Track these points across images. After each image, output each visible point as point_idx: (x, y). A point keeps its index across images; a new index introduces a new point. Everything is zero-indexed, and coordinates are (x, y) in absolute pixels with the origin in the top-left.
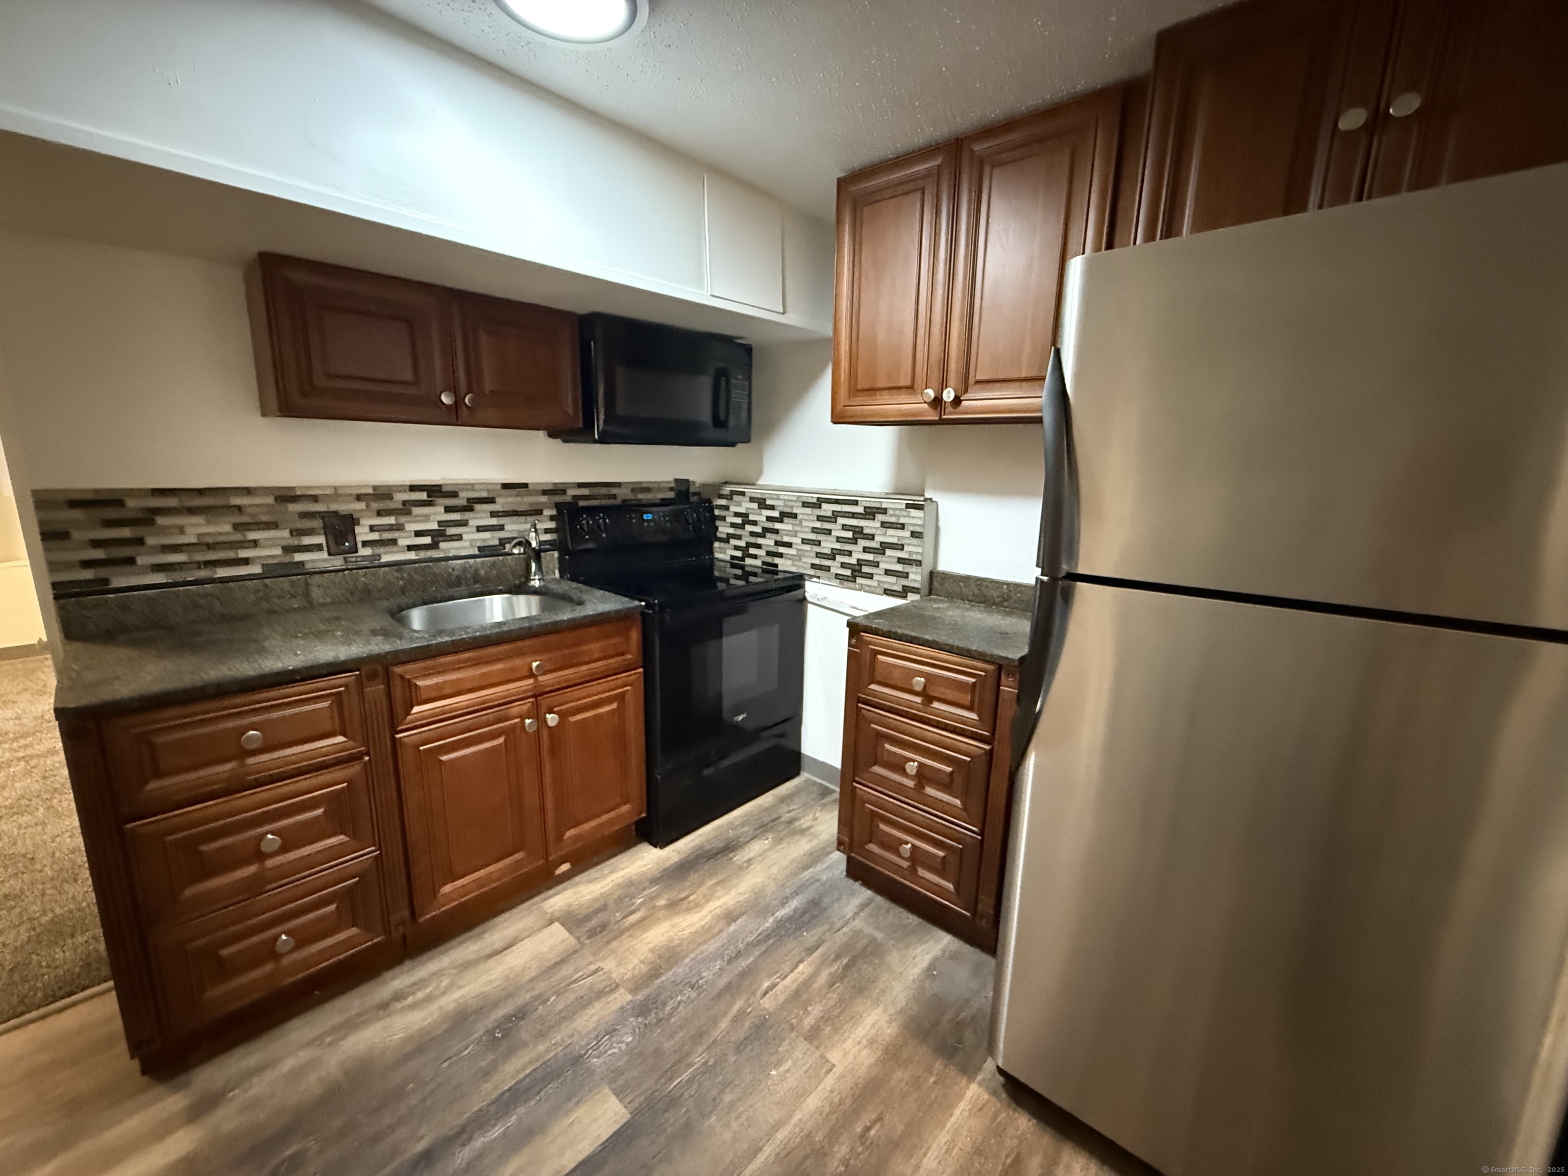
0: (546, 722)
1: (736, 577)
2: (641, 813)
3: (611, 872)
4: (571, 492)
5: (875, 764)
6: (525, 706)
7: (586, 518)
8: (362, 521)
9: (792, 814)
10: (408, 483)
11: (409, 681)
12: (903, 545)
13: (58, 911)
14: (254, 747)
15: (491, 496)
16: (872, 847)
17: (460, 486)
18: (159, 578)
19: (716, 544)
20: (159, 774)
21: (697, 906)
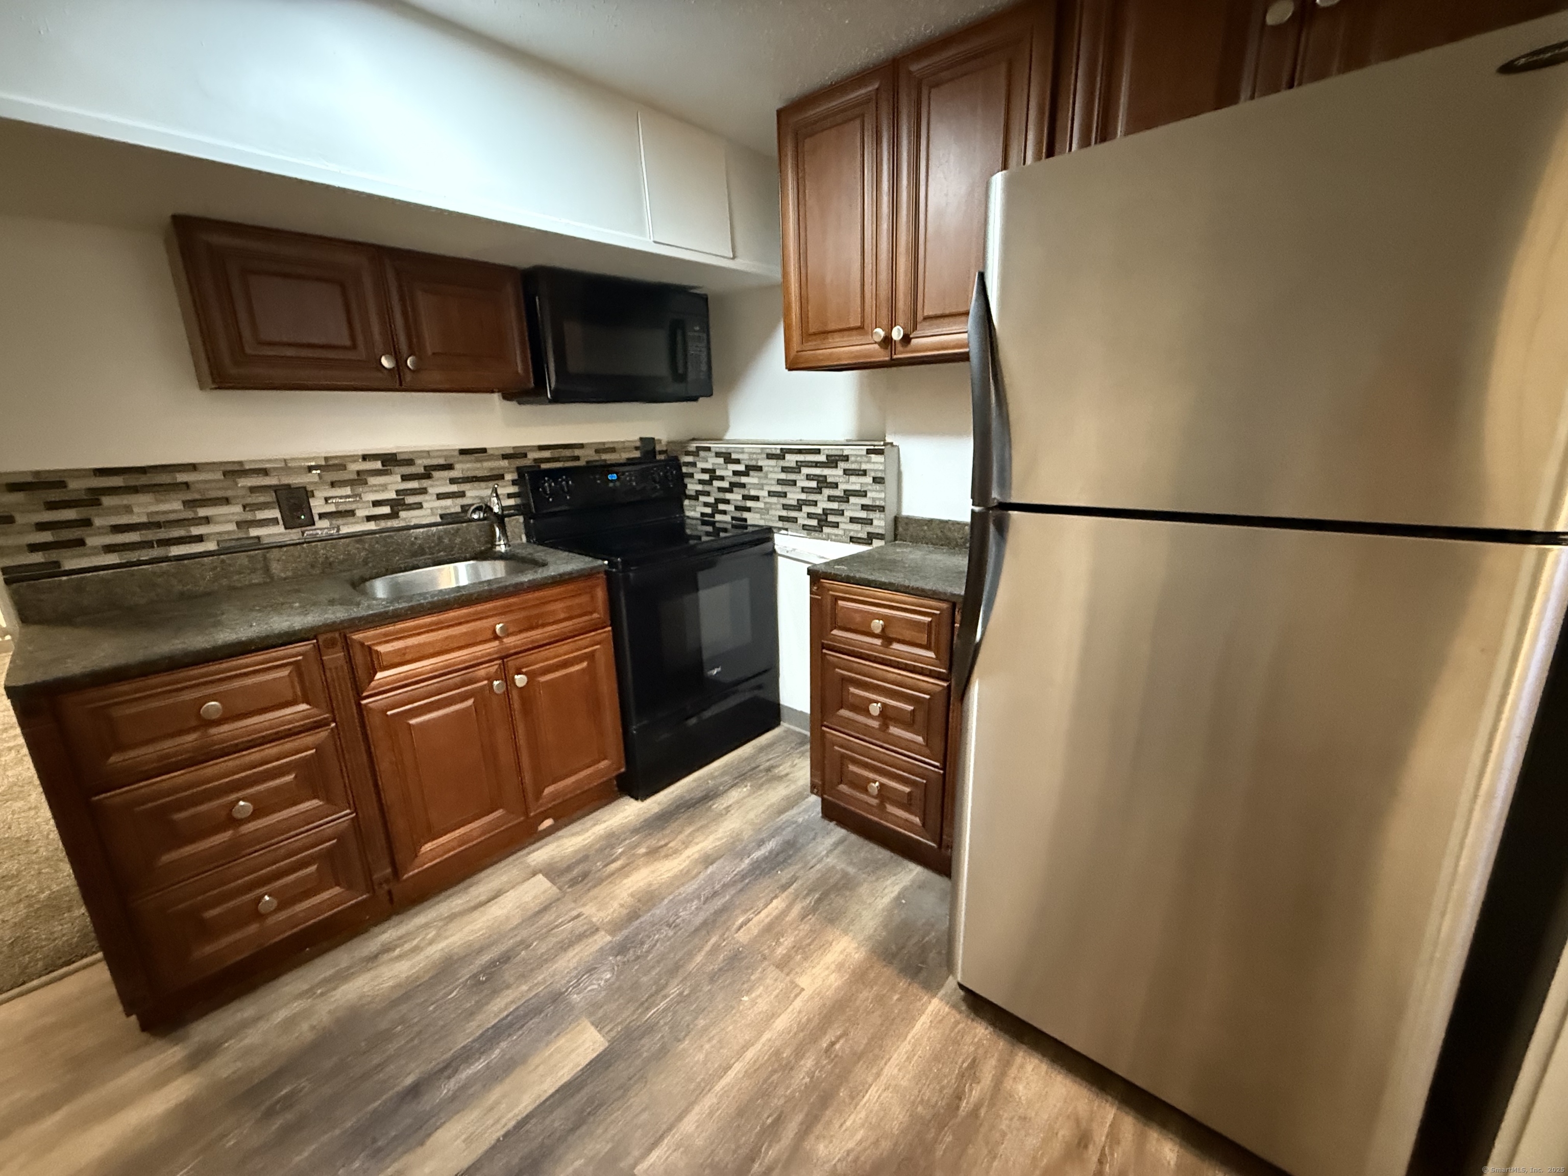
0: (514, 683)
1: (708, 534)
2: (619, 769)
3: (595, 825)
4: (532, 455)
5: (842, 708)
6: (493, 668)
7: (548, 480)
8: (316, 493)
9: (772, 762)
10: (360, 453)
11: (369, 647)
12: (865, 492)
13: (55, 888)
14: (215, 717)
15: (448, 462)
16: (843, 788)
17: (415, 454)
18: (112, 559)
19: (686, 502)
20: (121, 748)
21: (676, 852)
